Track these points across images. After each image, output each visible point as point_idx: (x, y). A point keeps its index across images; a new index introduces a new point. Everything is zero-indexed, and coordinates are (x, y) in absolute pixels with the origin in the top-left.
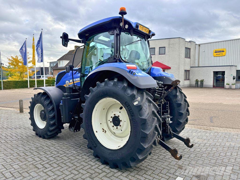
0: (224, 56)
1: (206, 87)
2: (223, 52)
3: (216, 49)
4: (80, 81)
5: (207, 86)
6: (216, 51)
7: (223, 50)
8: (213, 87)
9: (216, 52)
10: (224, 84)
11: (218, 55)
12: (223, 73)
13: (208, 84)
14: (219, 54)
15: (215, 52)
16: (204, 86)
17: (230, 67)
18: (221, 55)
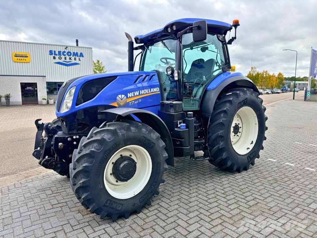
0: (28, 63)
1: (13, 106)
2: (26, 57)
3: (15, 51)
4: (160, 92)
5: (15, 104)
6: (16, 54)
7: (27, 55)
8: (22, 104)
9: (17, 56)
10: (37, 99)
11: (20, 61)
12: (34, 85)
13: (15, 100)
14: (22, 59)
15: (15, 56)
16: (11, 104)
17: (42, 78)
18: (24, 61)
